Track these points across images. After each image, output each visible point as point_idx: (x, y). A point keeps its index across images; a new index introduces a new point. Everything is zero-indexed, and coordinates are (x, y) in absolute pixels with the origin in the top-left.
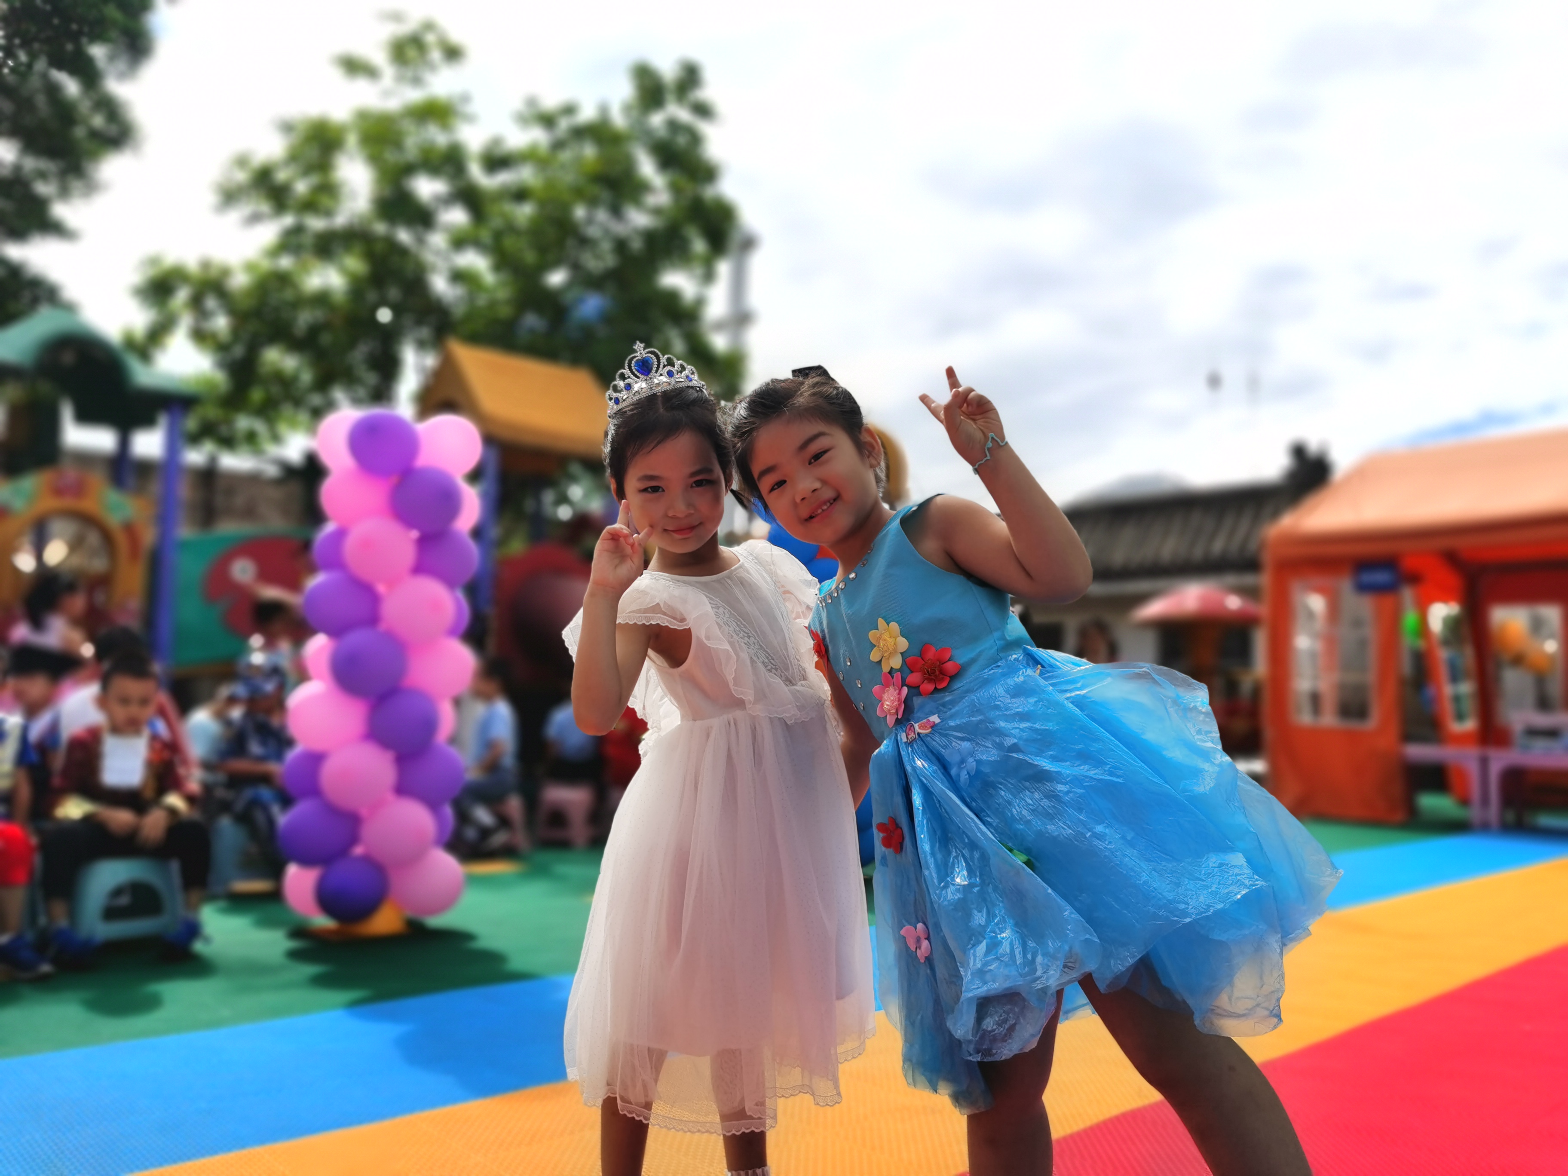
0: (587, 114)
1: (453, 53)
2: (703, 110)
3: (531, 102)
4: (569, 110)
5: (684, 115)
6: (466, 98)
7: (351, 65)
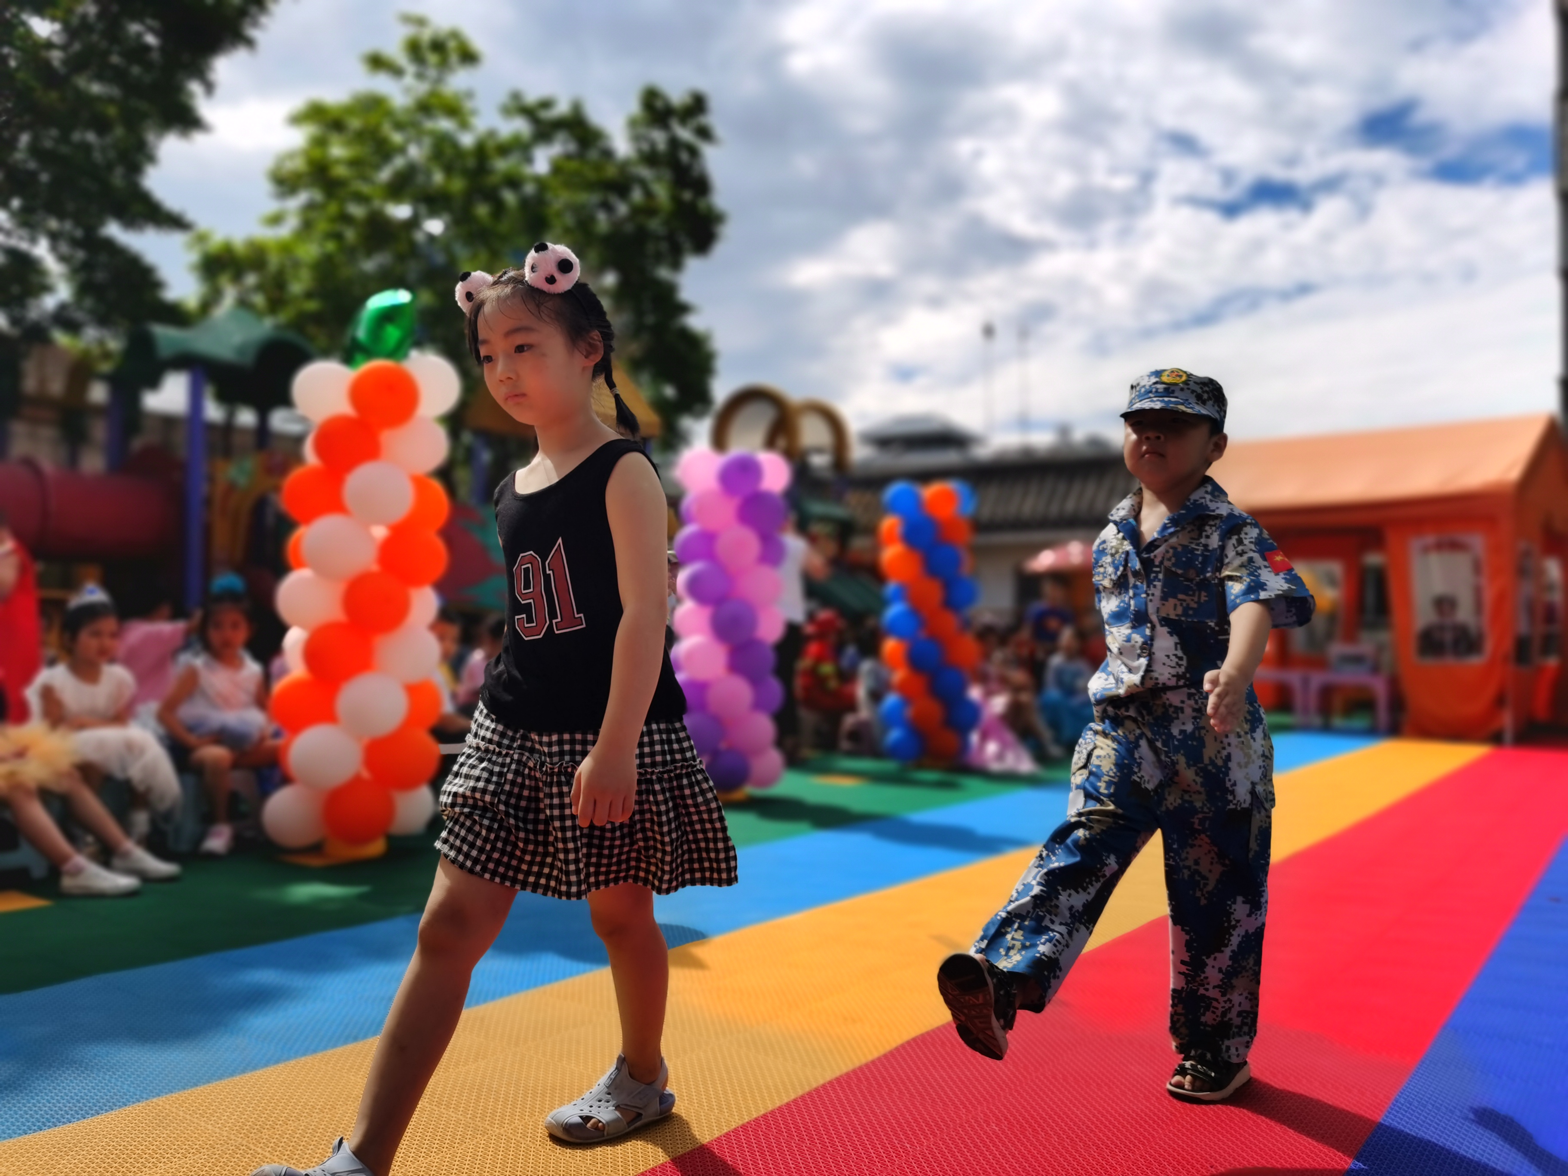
0: (562, 108)
1: (469, 57)
2: (705, 133)
4: (546, 104)
5: (685, 134)
6: (470, 94)
7: (377, 62)
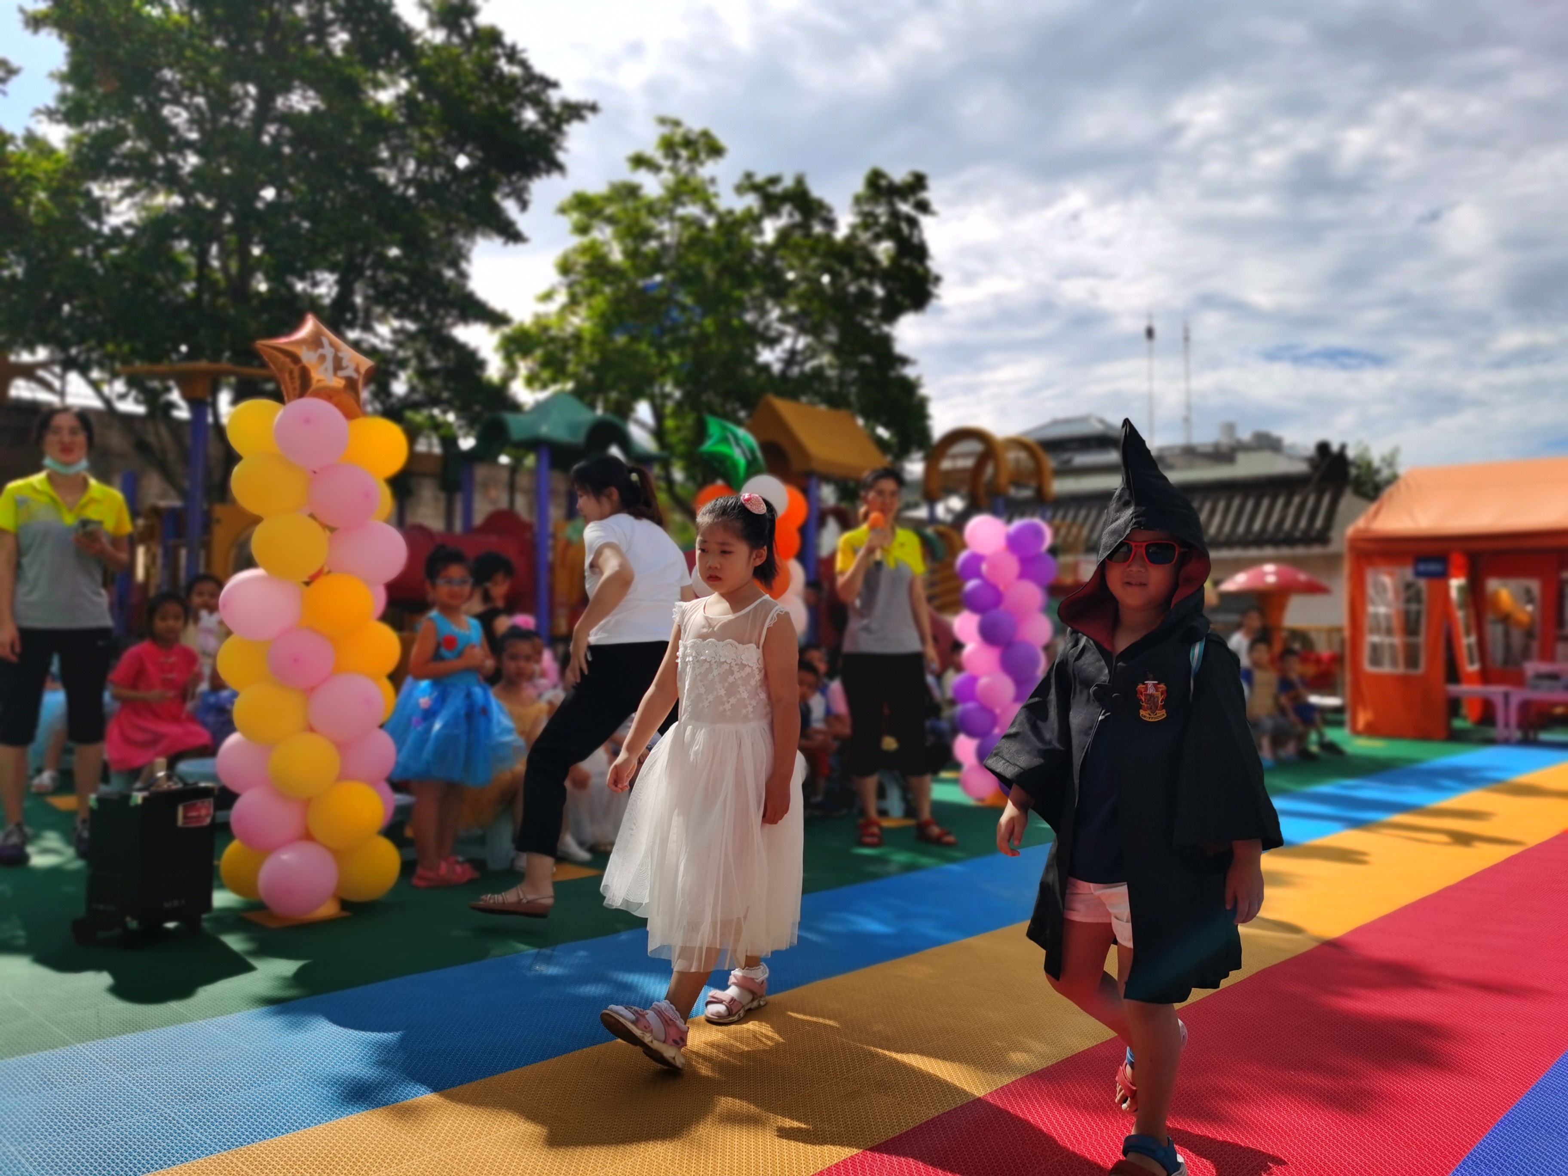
0: (788, 182)
1: (716, 151)
2: (923, 207)
3: (749, 176)
4: (774, 181)
5: (905, 208)
7: (639, 161)
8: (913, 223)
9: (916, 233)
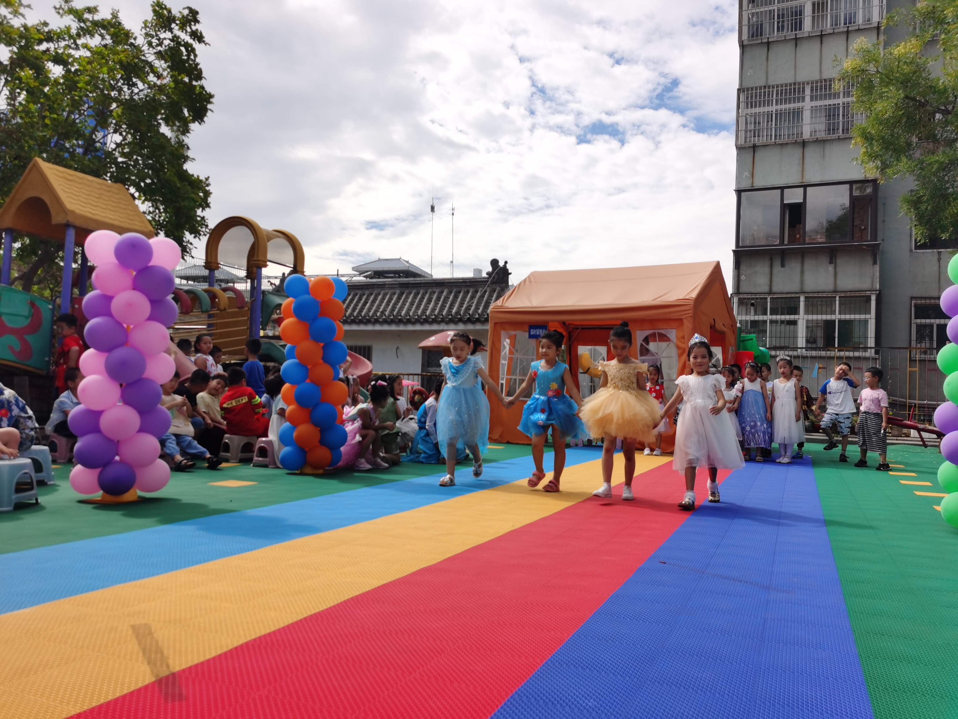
0: (104, 14)
2: (198, 37)
4: (91, 10)
5: (185, 37)
8: (191, 50)
9: (192, 57)
